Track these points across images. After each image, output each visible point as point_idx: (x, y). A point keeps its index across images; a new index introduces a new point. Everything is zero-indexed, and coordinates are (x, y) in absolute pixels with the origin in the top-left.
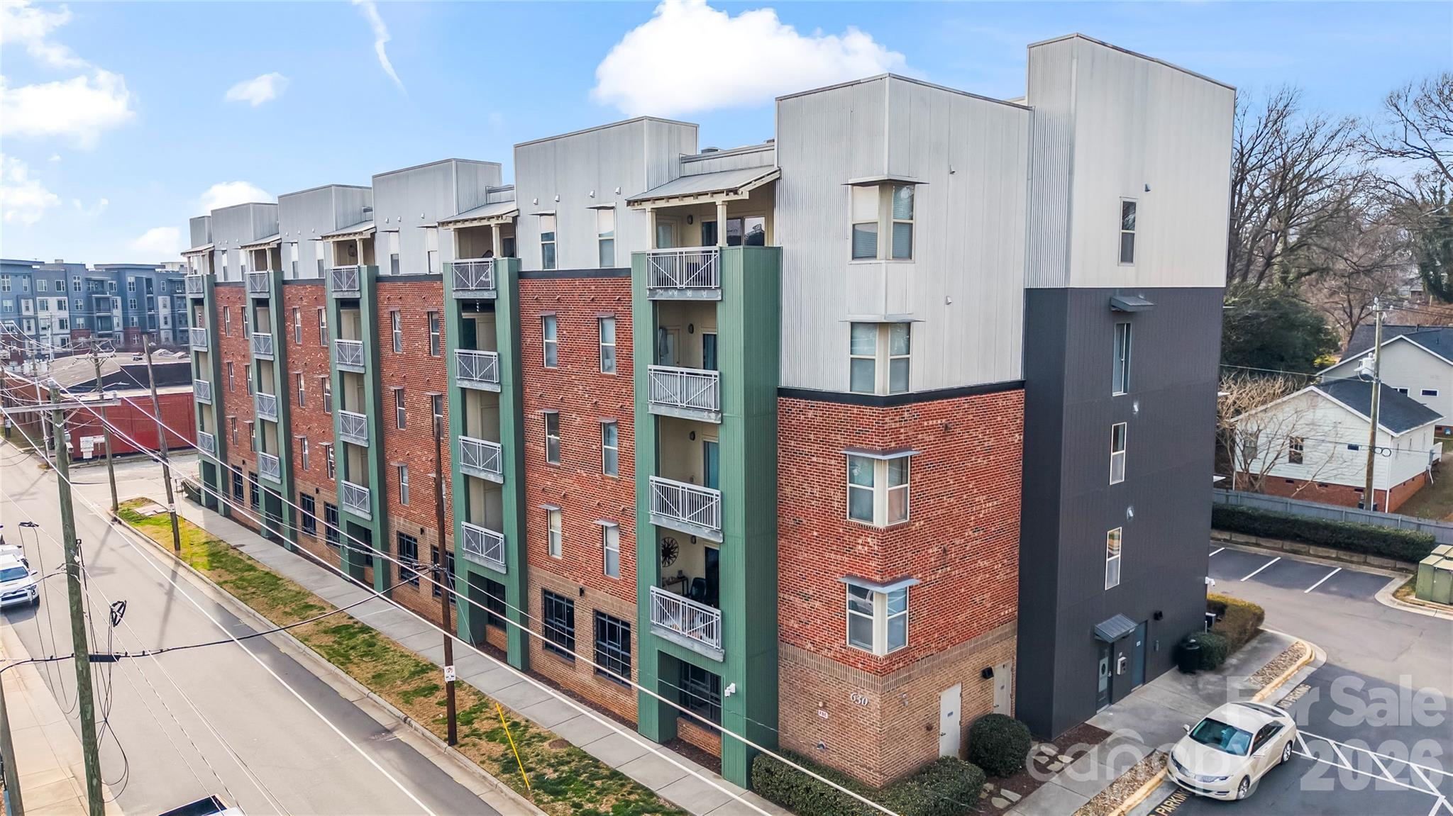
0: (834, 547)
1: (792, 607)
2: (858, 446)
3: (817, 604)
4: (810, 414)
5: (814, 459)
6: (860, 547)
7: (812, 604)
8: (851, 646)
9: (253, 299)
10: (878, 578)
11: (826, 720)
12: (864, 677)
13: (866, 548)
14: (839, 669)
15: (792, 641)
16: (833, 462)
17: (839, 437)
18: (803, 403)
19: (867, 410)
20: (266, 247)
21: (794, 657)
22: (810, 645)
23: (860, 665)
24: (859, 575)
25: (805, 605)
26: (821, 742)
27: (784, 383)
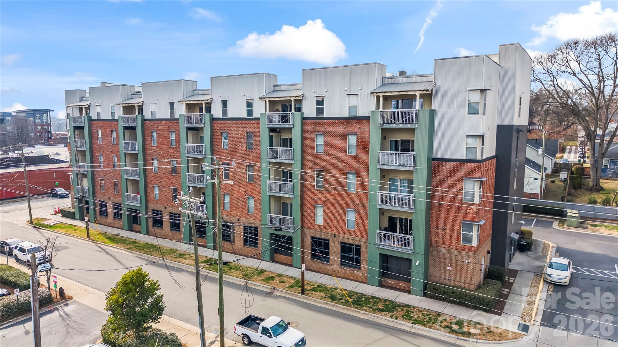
0: (457, 211)
1: (436, 233)
2: (469, 176)
3: (448, 231)
4: (448, 167)
5: (449, 182)
6: (469, 210)
7: (446, 232)
8: (463, 244)
9: (123, 127)
10: (476, 220)
11: (451, 270)
12: (469, 254)
13: (471, 211)
14: (458, 252)
15: (436, 245)
16: (458, 183)
17: (461, 174)
18: (444, 163)
19: (474, 165)
20: (136, 105)
21: (437, 251)
22: (444, 245)
23: (467, 250)
24: (468, 220)
25: (442, 232)
26: (448, 278)
27: (434, 156)
